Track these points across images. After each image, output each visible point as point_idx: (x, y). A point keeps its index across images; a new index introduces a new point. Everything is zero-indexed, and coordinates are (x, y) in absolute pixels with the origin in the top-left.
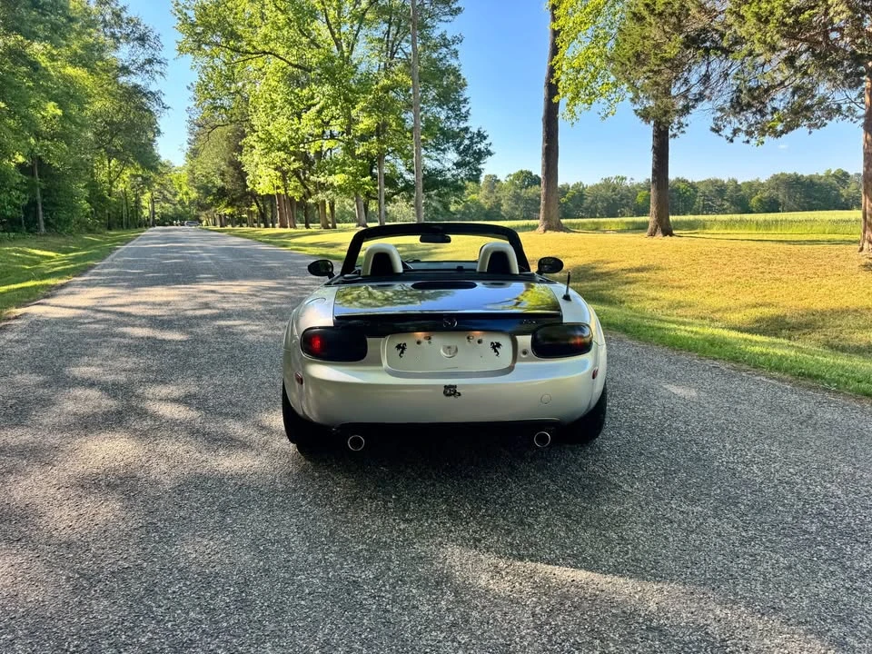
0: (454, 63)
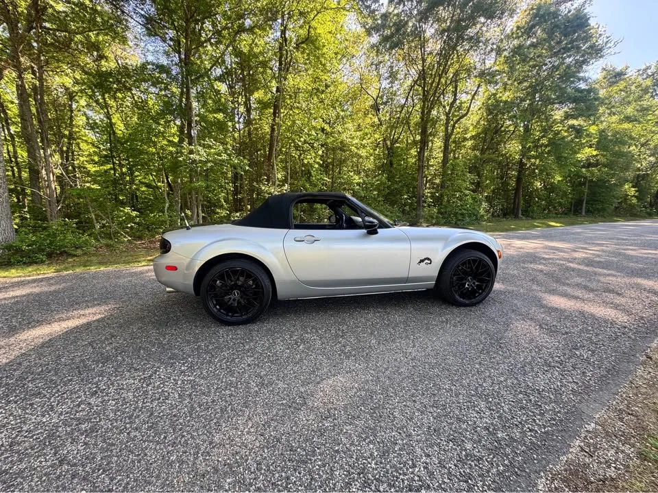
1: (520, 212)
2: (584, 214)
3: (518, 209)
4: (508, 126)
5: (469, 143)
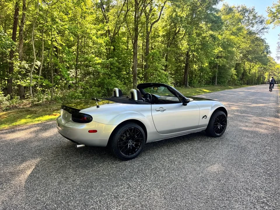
1: (188, 84)
2: (216, 84)
3: (186, 81)
4: (183, 31)
5: (160, 39)
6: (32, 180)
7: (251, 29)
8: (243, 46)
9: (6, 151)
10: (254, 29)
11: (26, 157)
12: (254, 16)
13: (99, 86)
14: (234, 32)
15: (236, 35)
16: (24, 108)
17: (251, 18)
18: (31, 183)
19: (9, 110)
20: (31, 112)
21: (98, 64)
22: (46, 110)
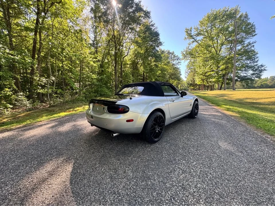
0: (253, 48)
4: (141, 62)
5: (128, 66)
6: (77, 179)
7: (173, 62)
8: (170, 71)
9: (37, 145)
10: (174, 62)
11: (61, 150)
12: (174, 56)
13: (95, 93)
14: (166, 64)
15: (167, 65)
16: (44, 109)
17: (173, 57)
18: (78, 184)
19: (32, 110)
20: (50, 111)
21: (95, 79)
22: (61, 109)
